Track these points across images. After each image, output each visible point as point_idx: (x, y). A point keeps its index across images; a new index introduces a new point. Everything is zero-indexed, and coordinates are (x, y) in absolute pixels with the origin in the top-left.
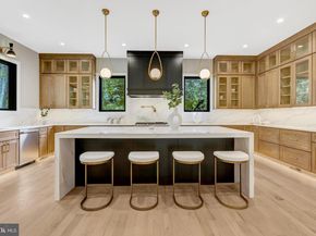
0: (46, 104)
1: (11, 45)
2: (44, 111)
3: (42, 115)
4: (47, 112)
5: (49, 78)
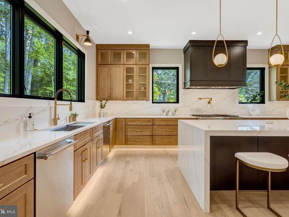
0: (103, 96)
1: (88, 32)
2: (103, 103)
3: (101, 106)
4: (106, 103)
5: (105, 69)
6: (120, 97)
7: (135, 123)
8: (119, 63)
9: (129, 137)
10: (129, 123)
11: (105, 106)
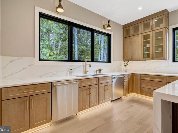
0: (127, 58)
1: (109, 21)
2: (126, 63)
3: (124, 65)
4: (128, 63)
5: (128, 40)
6: (138, 58)
7: (149, 79)
8: (138, 33)
9: (143, 89)
10: (143, 78)
11: (127, 65)
